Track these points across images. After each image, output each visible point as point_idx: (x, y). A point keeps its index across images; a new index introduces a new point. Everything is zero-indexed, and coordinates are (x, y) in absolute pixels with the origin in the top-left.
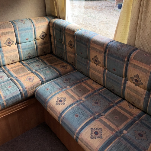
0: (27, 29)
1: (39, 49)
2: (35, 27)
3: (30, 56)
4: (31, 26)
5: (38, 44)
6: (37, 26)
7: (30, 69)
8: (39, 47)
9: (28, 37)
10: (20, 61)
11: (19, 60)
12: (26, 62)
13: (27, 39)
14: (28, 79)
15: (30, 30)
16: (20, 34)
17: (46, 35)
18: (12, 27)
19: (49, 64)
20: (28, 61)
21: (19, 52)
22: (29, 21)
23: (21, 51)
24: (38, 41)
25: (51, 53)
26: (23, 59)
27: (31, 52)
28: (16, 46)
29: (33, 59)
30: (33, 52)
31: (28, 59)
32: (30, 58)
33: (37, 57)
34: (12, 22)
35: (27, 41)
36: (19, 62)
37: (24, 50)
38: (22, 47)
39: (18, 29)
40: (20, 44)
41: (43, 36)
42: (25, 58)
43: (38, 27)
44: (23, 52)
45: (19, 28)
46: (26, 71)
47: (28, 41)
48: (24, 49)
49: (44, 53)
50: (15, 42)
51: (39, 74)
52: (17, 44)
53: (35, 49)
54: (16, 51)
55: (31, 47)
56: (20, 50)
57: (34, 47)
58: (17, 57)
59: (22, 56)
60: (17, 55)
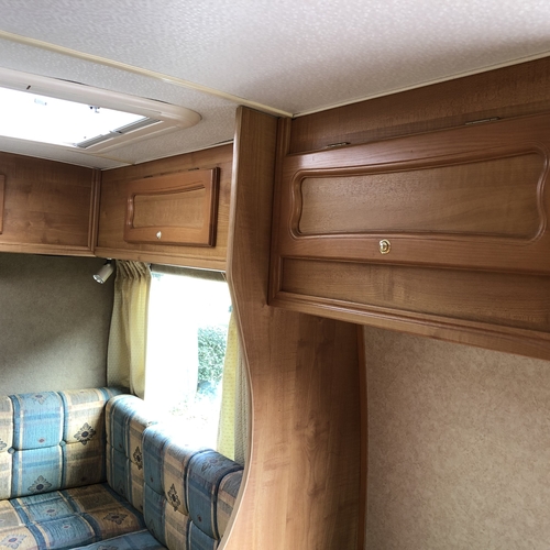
0: (47, 416)
1: (69, 469)
2: (68, 411)
3: (40, 487)
4: (59, 409)
5: (68, 456)
6: (73, 410)
7: (26, 519)
8: (72, 462)
9: (44, 436)
10: (12, 498)
11: (9, 494)
12: (25, 500)
13: (41, 441)
14: (7, 541)
15: (53, 420)
16: (25, 426)
17: (94, 432)
18: (9, 410)
19: (81, 509)
20: (32, 498)
21: (14, 472)
22: (55, 398)
23: (20, 470)
24: (69, 447)
25: (104, 481)
26: (19, 493)
27: (46, 475)
28: (10, 456)
29: (46, 495)
30: (51, 476)
31: (34, 494)
32: (41, 491)
33: (62, 489)
34: (14, 398)
35: (40, 444)
36: (9, 499)
37: (29, 469)
38: (23, 459)
39: (22, 416)
40: (20, 452)
41: (85, 434)
42: (26, 491)
43: (76, 413)
44: (24, 472)
45: (25, 412)
46: (17, 521)
47: (44, 444)
48: (29, 465)
49: (83, 479)
50: (10, 445)
51: (41, 530)
52: (13, 451)
53: (57, 467)
54: (5, 469)
55: (49, 462)
56: (16, 467)
57: (56, 461)
58: (6, 486)
59: (20, 483)
60: (7, 478)
